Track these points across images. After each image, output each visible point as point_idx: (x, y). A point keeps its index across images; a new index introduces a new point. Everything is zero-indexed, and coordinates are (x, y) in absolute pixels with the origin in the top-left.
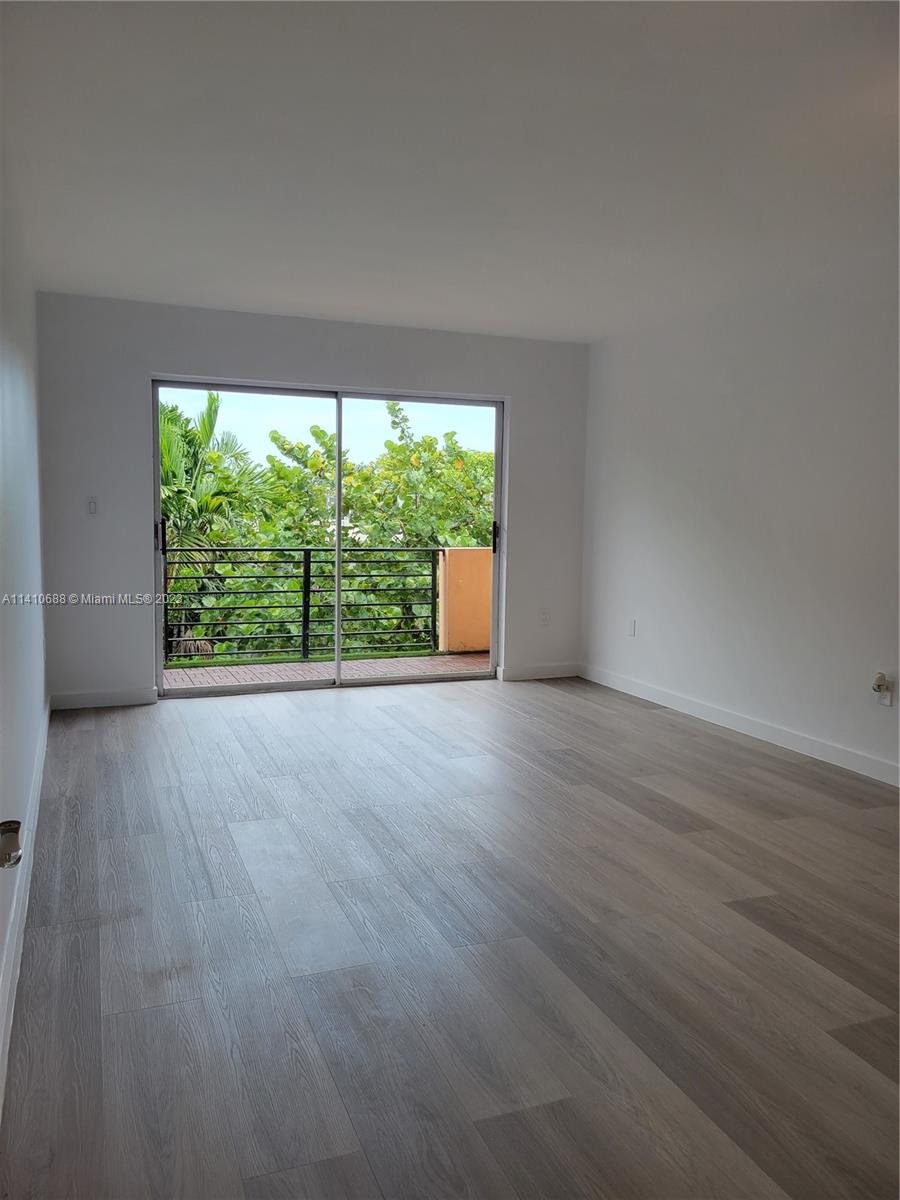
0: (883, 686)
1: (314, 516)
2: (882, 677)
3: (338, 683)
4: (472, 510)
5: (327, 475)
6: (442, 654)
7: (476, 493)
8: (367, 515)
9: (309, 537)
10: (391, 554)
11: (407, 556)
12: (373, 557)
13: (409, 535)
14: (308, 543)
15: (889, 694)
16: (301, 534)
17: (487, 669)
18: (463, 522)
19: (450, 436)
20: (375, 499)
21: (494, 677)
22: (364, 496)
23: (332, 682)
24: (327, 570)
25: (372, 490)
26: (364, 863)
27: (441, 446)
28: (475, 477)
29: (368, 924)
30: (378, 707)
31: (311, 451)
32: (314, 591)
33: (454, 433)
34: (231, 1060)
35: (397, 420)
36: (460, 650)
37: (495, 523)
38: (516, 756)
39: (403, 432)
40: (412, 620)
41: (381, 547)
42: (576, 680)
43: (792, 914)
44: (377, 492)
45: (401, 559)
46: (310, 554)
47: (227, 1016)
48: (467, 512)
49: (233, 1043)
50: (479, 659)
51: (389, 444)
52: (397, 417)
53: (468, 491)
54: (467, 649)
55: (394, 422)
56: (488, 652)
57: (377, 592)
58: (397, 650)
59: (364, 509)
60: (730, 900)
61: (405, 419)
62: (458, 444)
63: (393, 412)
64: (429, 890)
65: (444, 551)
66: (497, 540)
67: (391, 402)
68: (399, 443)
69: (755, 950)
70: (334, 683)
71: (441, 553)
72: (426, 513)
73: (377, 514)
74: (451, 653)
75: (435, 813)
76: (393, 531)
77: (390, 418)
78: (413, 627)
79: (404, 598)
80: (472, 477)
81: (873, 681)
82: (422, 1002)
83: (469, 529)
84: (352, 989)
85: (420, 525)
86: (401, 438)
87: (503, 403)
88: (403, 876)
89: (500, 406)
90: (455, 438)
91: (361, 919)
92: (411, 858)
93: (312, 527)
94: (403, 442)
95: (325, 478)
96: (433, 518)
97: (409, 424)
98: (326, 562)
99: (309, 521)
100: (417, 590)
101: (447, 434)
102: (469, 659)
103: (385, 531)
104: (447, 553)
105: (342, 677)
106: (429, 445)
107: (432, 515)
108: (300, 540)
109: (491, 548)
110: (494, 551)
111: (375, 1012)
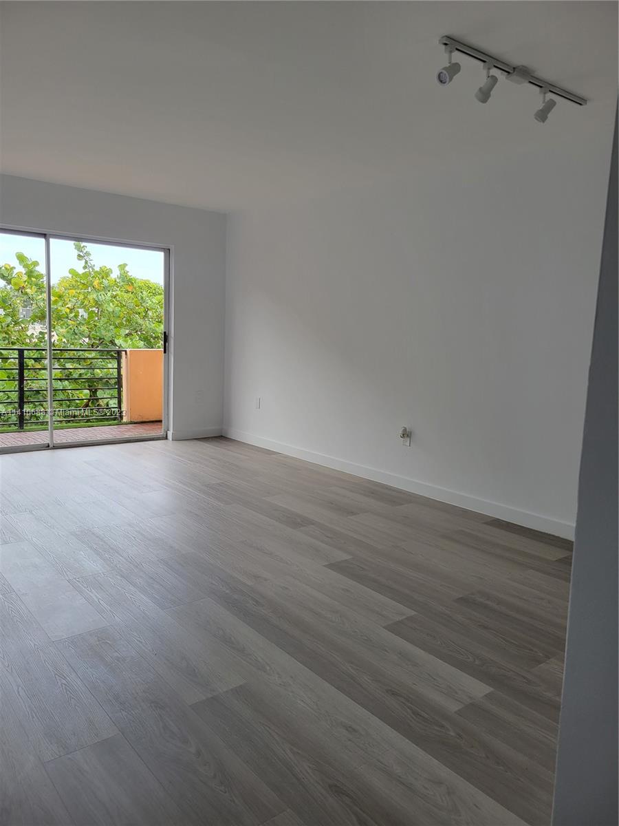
0: (406, 434)
1: (16, 323)
2: (405, 430)
3: (51, 446)
4: (140, 321)
5: (28, 291)
6: (126, 424)
7: (142, 309)
8: (62, 322)
9: (14, 338)
10: (81, 352)
11: (93, 354)
12: (66, 355)
13: (94, 339)
14: (13, 343)
15: (409, 439)
16: (7, 336)
17: (161, 433)
18: (134, 330)
19: (122, 267)
20: (68, 311)
21: (166, 438)
22: (59, 308)
23: (47, 445)
24: (30, 364)
25: (64, 305)
26: (92, 565)
27: (115, 274)
28: (142, 298)
29: (102, 602)
30: (85, 462)
31: (15, 271)
32: (26, 380)
33: (125, 265)
34: (19, 697)
35: (81, 254)
36: (138, 420)
37: (165, 333)
38: (187, 488)
39: (86, 262)
40: (97, 400)
41: (72, 347)
42: (221, 438)
43: (361, 568)
44: (69, 305)
45: (90, 356)
46: (23, 353)
47: (10, 671)
48: (136, 323)
49: (18, 686)
50: (155, 426)
51: (72, 271)
52: (82, 251)
53: (137, 308)
54: (144, 420)
55: (79, 256)
56: (160, 421)
57: (70, 381)
58: (86, 422)
59: (59, 318)
60: (327, 563)
61: (88, 254)
62: (129, 274)
63: (79, 249)
64: (141, 577)
65: (126, 351)
66: (167, 344)
67: (77, 243)
68: (84, 271)
69: (343, 589)
70: (48, 446)
71: (124, 353)
72: (106, 323)
73: (70, 322)
74: (131, 423)
75: (138, 529)
76: (82, 334)
77: (76, 252)
78: (98, 405)
79: (93, 385)
80: (140, 298)
81: (401, 432)
82: (146, 644)
83: (138, 335)
84: (98, 643)
85: (103, 332)
86: (85, 267)
87: (169, 250)
88: (121, 571)
89: (167, 252)
90: (127, 269)
91: (96, 600)
92: (125, 558)
93: (15, 331)
94: (86, 270)
95: (26, 294)
96: (112, 327)
97: (91, 258)
98: (29, 358)
99: (13, 327)
100: (101, 379)
101: (120, 266)
102: (146, 427)
103: (76, 334)
104: (128, 353)
105: (55, 442)
106: (105, 273)
107: (110, 325)
108: (7, 342)
109: (163, 350)
110: (165, 352)
111: (116, 654)
